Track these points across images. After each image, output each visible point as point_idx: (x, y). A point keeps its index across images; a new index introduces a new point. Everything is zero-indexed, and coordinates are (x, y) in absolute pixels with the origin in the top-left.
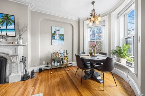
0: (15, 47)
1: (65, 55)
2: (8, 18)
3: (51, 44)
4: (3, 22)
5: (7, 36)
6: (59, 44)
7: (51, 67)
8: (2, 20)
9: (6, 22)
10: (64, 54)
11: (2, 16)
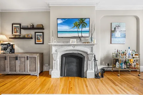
0: (91, 46)
1: (134, 56)
2: (83, 21)
3: (111, 43)
4: (79, 25)
5: (82, 37)
6: (119, 43)
7: (112, 69)
8: (79, 23)
9: (81, 25)
10: (132, 55)
11: (79, 20)
